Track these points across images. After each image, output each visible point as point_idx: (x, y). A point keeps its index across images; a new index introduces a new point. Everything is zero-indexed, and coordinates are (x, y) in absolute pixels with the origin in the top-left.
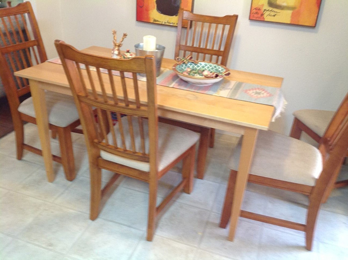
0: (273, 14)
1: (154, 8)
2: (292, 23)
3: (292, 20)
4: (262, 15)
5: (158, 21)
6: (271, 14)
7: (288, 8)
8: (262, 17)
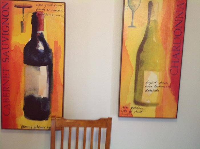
0: (139, 110)
1: (22, 115)
2: (157, 117)
3: (156, 114)
4: (130, 112)
5: (26, 127)
6: (137, 111)
7: (152, 105)
8: (130, 114)
